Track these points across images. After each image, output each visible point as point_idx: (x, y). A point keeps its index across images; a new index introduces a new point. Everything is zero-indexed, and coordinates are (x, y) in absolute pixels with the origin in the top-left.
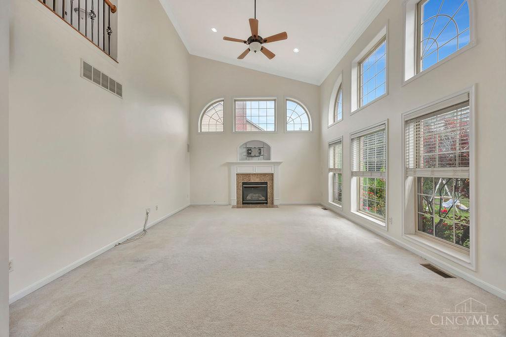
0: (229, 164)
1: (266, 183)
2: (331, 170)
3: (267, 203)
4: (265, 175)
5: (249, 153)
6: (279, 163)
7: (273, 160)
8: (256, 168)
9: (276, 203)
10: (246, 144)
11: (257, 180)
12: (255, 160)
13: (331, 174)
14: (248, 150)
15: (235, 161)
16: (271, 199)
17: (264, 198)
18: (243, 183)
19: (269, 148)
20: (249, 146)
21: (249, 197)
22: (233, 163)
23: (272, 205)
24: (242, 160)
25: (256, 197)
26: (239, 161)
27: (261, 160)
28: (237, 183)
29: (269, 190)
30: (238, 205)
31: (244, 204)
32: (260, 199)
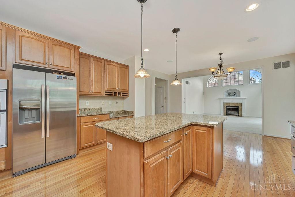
0: (220, 99)
1: (238, 107)
3: (239, 115)
4: (237, 103)
5: (229, 94)
6: (245, 98)
7: (241, 97)
8: (233, 100)
9: (243, 115)
11: (234, 105)
12: (232, 97)
16: (241, 113)
17: (237, 113)
18: (227, 107)
19: (239, 92)
20: (229, 91)
21: (230, 112)
22: (222, 98)
23: (241, 116)
24: (226, 97)
25: (233, 112)
26: (224, 98)
27: (235, 97)
28: (224, 106)
29: (239, 110)
30: (224, 115)
31: (227, 114)
32: (235, 113)
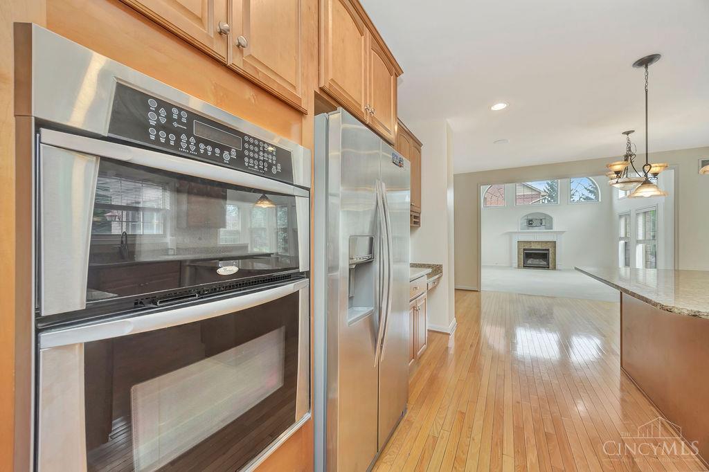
0: (510, 234)
1: (548, 250)
2: (621, 239)
3: (548, 267)
4: (547, 242)
5: (530, 223)
6: (563, 232)
7: (555, 228)
8: (537, 236)
9: (558, 267)
10: (527, 216)
11: (539, 247)
12: (536, 230)
13: (622, 243)
14: (529, 221)
15: (516, 230)
16: (553, 263)
17: (545, 263)
18: (524, 250)
19: (551, 219)
20: (530, 218)
21: (530, 261)
22: (514, 232)
23: (554, 268)
24: (523, 229)
25: (536, 262)
26: (520, 231)
27: (542, 229)
28: (519, 249)
29: (551, 256)
30: (519, 267)
31: (526, 266)
32: (541, 263)
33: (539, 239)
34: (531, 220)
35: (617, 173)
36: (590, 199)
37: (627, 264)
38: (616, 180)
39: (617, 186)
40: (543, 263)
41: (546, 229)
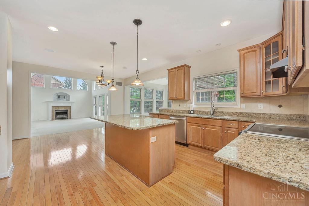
1: (67, 110)
3: (68, 118)
4: (67, 107)
5: (59, 97)
6: (74, 102)
7: (71, 100)
9: (72, 117)
10: (57, 94)
11: (63, 109)
12: (62, 101)
13: (94, 106)
16: (70, 116)
17: (66, 116)
18: (55, 110)
19: (69, 96)
20: (59, 95)
21: (58, 116)
22: (50, 102)
23: (70, 118)
24: (55, 100)
25: (62, 116)
26: (53, 101)
27: (65, 101)
28: (52, 110)
29: (69, 113)
30: (52, 119)
31: (56, 119)
32: (64, 117)
33: (63, 105)
34: (60, 96)
35: (100, 80)
36: (81, 89)
37: (96, 114)
38: (99, 83)
39: (99, 85)
40: (65, 116)
41: (66, 100)
